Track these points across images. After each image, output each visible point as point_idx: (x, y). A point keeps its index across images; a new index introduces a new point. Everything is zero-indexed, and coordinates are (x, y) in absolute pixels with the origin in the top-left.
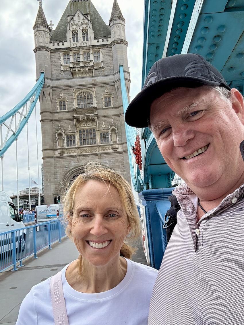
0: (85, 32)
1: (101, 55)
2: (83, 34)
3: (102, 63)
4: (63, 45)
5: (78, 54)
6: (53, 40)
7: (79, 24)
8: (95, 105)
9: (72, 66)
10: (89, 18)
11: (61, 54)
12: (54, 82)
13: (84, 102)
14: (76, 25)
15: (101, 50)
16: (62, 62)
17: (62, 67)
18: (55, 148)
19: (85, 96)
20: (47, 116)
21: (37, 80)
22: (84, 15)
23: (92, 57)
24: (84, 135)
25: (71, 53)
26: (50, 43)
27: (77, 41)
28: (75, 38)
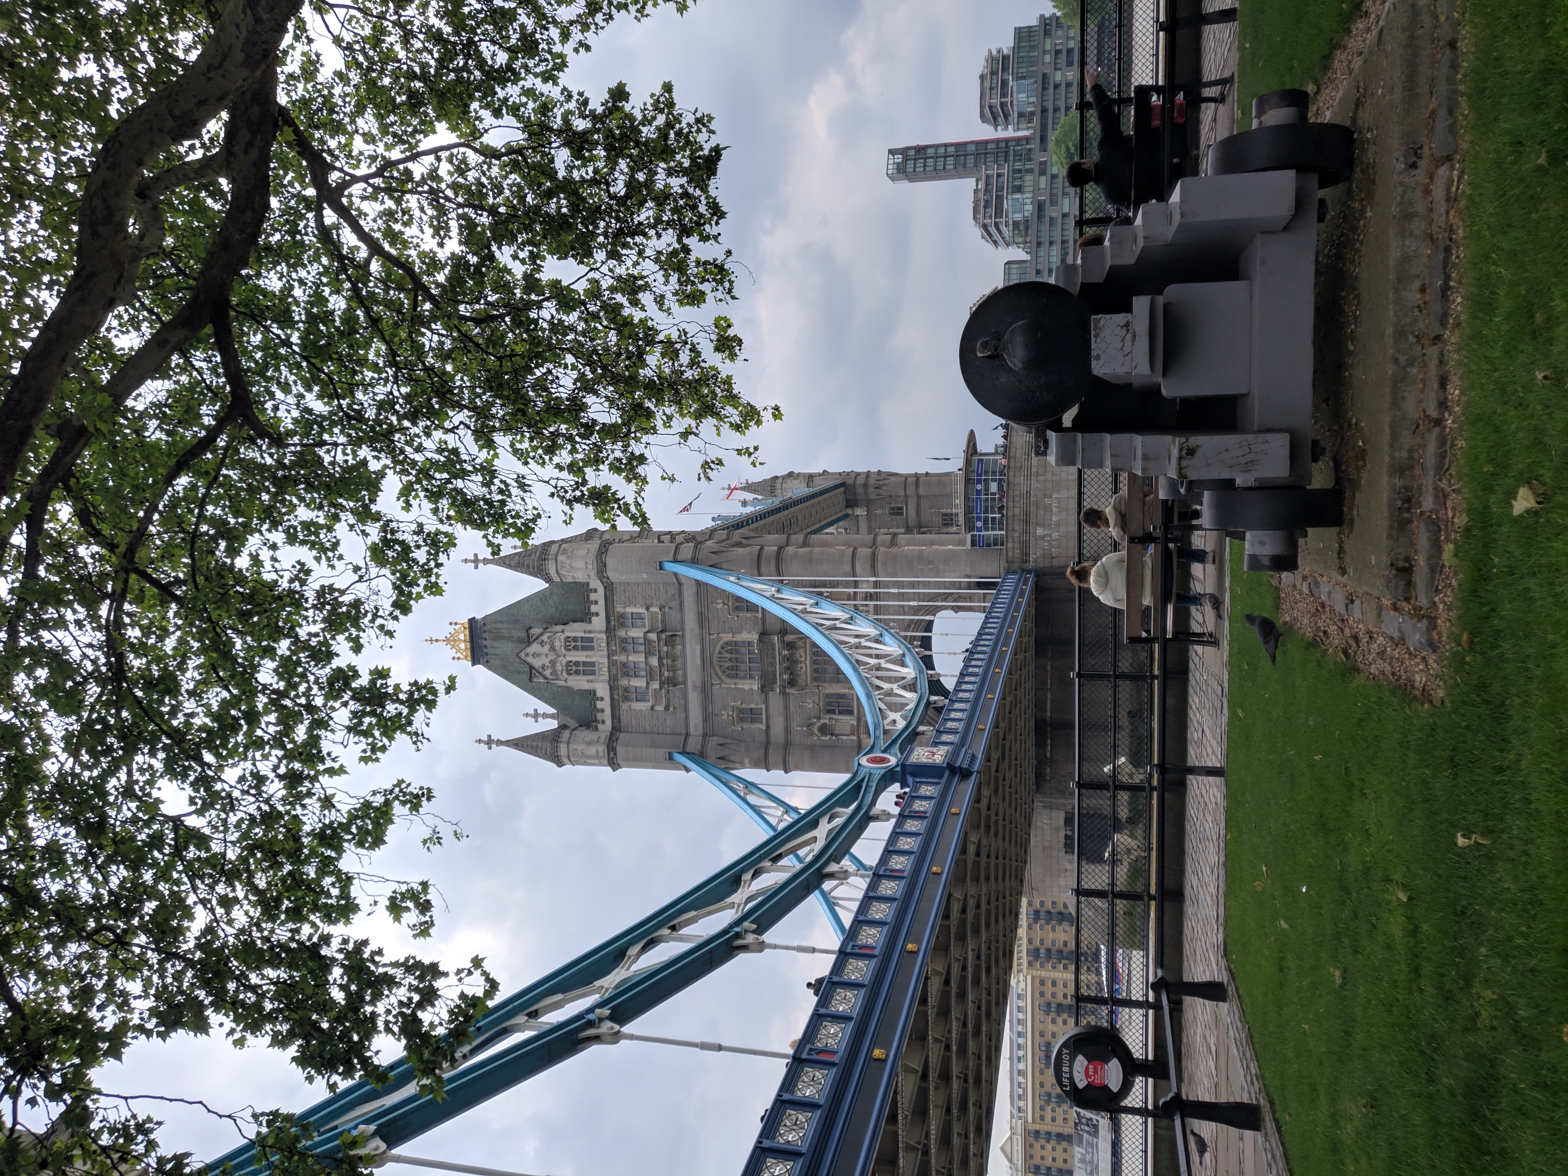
0: (572, 644)
1: (629, 610)
2: (576, 648)
3: (652, 609)
4: (602, 699)
5: (624, 665)
6: (588, 722)
7: (551, 656)
8: (755, 637)
9: (656, 685)
10: (539, 631)
11: (624, 706)
12: (692, 731)
13: (743, 662)
14: (553, 663)
15: (619, 609)
16: (644, 706)
17: (657, 708)
18: (855, 744)
19: (731, 660)
20: (775, 756)
21: (687, 770)
22: (529, 643)
23: (636, 633)
24: (825, 671)
25: (624, 682)
26: (596, 729)
27: (593, 664)
28: (588, 669)
